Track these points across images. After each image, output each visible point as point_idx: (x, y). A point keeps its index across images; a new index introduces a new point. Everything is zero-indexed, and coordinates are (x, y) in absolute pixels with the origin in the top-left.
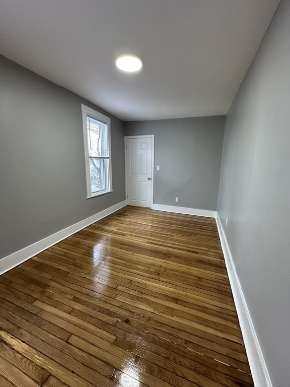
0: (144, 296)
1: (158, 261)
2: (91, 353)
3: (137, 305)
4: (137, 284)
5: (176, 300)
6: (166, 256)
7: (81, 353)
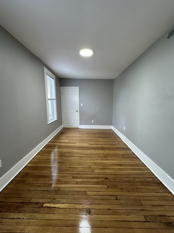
0: (106, 167)
1: (101, 152)
2: (101, 195)
3: (106, 171)
4: (99, 163)
5: (120, 165)
6: (103, 149)
7: (96, 196)
